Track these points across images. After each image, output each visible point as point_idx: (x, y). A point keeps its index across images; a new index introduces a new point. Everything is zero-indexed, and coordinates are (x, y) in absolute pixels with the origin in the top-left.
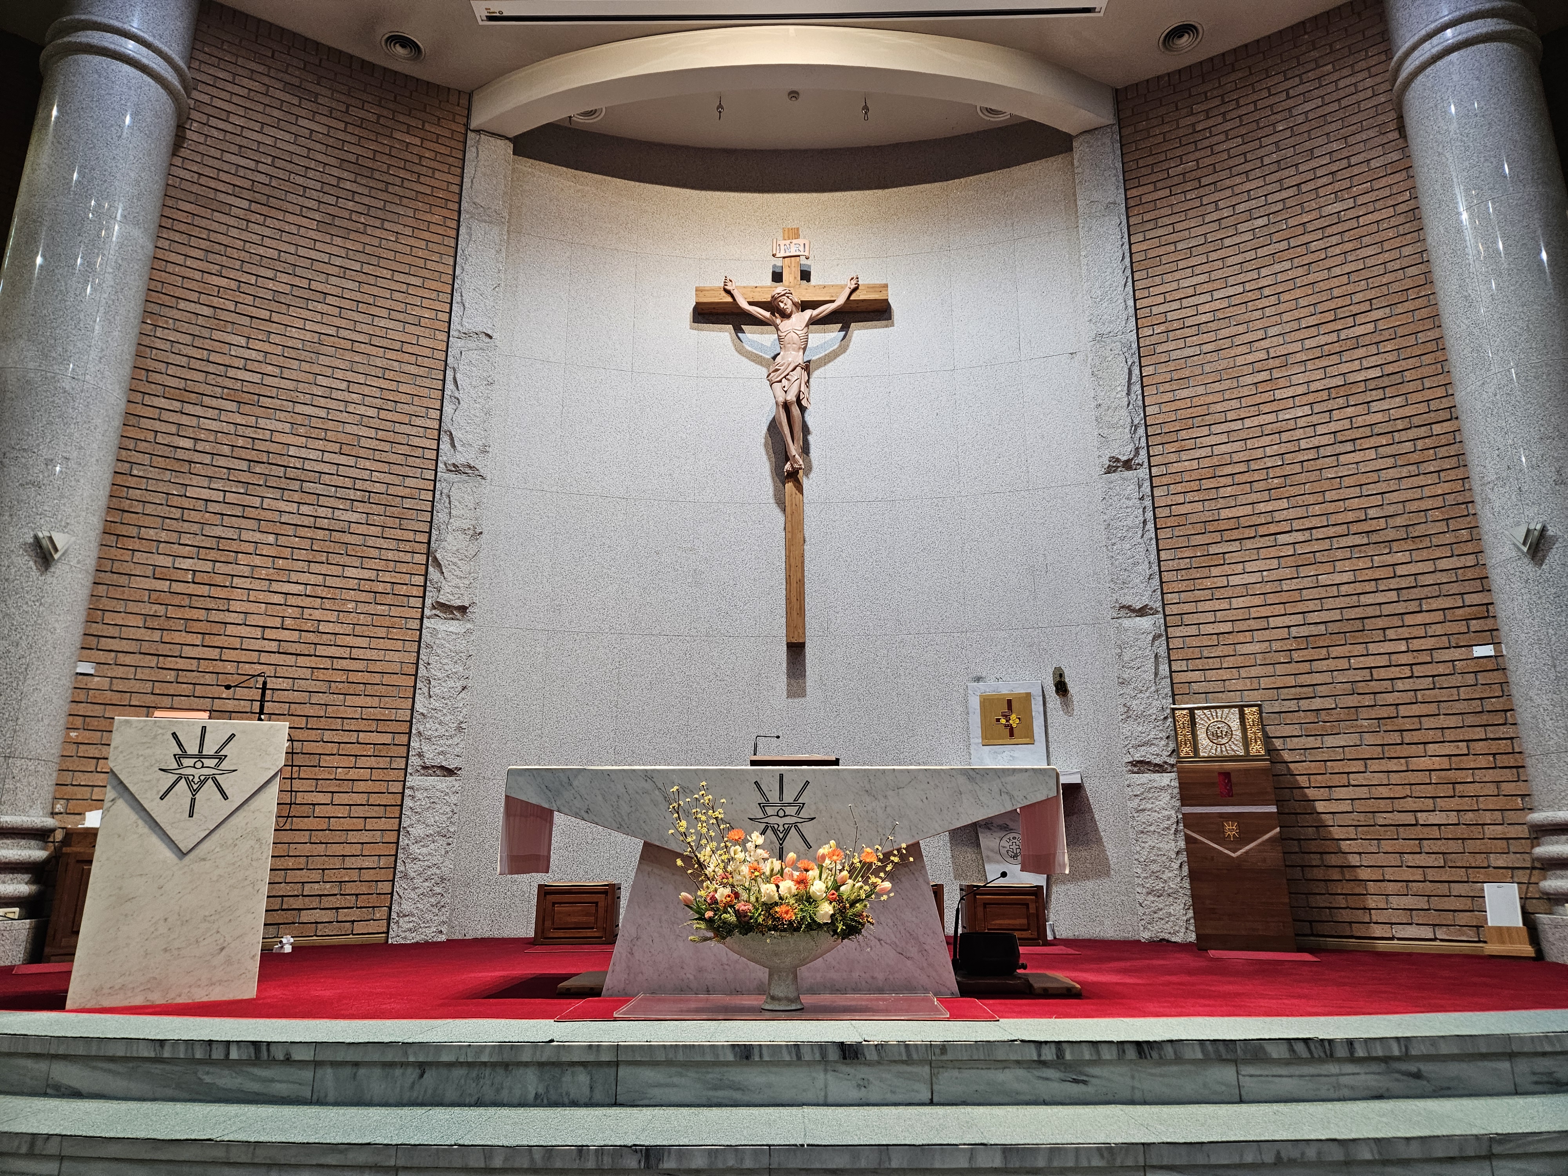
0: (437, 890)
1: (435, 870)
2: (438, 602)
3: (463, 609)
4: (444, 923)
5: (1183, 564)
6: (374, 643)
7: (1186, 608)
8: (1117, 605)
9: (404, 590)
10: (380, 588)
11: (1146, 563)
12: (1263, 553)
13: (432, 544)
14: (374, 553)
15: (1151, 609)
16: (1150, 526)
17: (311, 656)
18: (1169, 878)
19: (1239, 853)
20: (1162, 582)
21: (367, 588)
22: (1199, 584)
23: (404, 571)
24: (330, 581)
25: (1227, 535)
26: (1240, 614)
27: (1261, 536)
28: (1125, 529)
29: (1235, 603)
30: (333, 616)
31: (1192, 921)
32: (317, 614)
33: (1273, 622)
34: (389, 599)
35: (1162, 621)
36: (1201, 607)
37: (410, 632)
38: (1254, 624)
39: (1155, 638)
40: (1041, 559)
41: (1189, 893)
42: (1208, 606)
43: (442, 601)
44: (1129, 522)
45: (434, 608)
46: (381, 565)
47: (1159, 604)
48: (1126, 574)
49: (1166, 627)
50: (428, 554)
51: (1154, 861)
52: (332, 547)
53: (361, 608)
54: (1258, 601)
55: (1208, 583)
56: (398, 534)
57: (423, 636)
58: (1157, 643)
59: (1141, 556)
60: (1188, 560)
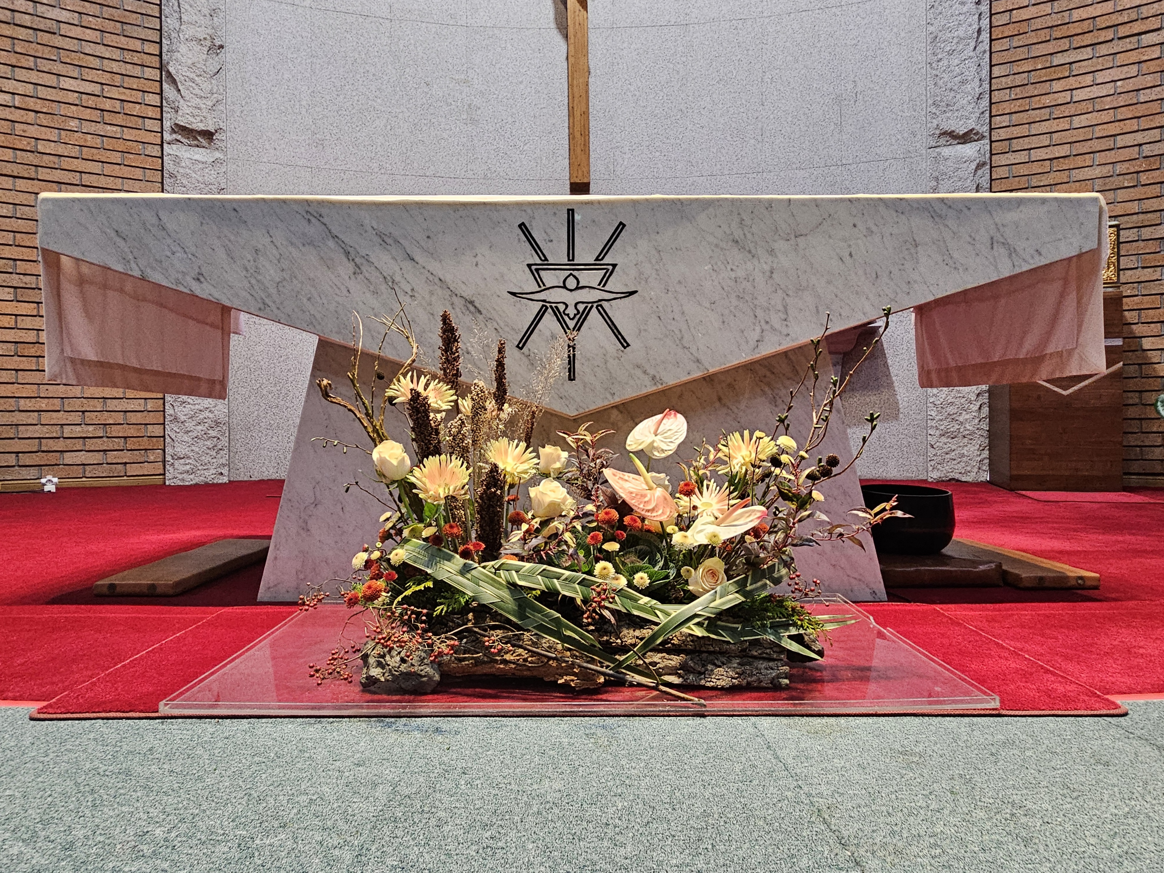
0: (212, 433)
1: (207, 414)
2: (176, 125)
3: (208, 135)
4: (224, 465)
5: (1019, 80)
6: (108, 169)
7: (1016, 131)
8: (938, 132)
9: (136, 110)
10: (107, 105)
11: (977, 80)
12: (1120, 59)
13: (164, 57)
14: (96, 63)
15: (977, 133)
16: (985, 36)
17: (33, 179)
18: (966, 420)
19: (1070, 391)
20: (991, 104)
21: (90, 103)
22: (1035, 103)
23: (135, 87)
24: (42, 92)
25: (1077, 41)
26: (1080, 135)
27: (1119, 38)
28: (955, 40)
29: (1077, 122)
30: (53, 135)
31: (987, 461)
32: (33, 131)
33: (1121, 141)
34: (119, 119)
35: (988, 147)
36: (1035, 129)
37: (150, 159)
38: (1097, 145)
39: (980, 166)
40: (850, 86)
41: (986, 434)
42: (1044, 127)
43: (182, 124)
44: (961, 33)
45: (173, 131)
46: (105, 78)
47: (986, 128)
48: (952, 94)
49: (991, 154)
50: (161, 69)
51: (952, 403)
52: (41, 51)
53: (87, 127)
54: (1105, 117)
55: (1047, 100)
56: (123, 42)
57: (165, 164)
58: (980, 172)
59: (971, 72)
60: (1026, 74)
